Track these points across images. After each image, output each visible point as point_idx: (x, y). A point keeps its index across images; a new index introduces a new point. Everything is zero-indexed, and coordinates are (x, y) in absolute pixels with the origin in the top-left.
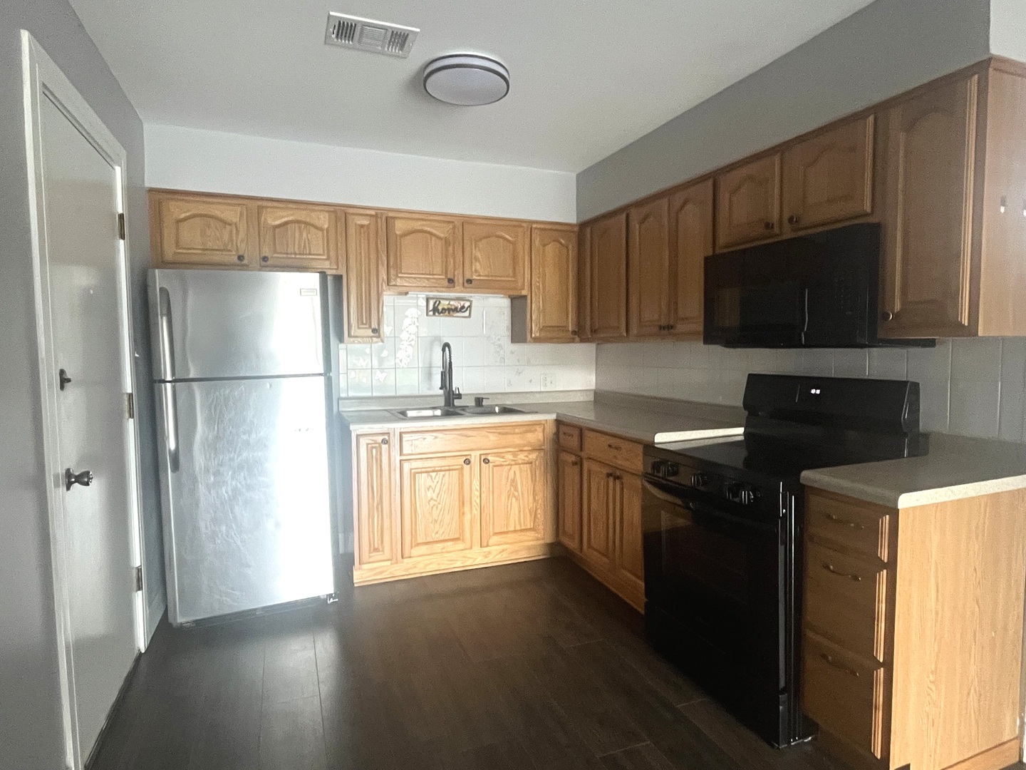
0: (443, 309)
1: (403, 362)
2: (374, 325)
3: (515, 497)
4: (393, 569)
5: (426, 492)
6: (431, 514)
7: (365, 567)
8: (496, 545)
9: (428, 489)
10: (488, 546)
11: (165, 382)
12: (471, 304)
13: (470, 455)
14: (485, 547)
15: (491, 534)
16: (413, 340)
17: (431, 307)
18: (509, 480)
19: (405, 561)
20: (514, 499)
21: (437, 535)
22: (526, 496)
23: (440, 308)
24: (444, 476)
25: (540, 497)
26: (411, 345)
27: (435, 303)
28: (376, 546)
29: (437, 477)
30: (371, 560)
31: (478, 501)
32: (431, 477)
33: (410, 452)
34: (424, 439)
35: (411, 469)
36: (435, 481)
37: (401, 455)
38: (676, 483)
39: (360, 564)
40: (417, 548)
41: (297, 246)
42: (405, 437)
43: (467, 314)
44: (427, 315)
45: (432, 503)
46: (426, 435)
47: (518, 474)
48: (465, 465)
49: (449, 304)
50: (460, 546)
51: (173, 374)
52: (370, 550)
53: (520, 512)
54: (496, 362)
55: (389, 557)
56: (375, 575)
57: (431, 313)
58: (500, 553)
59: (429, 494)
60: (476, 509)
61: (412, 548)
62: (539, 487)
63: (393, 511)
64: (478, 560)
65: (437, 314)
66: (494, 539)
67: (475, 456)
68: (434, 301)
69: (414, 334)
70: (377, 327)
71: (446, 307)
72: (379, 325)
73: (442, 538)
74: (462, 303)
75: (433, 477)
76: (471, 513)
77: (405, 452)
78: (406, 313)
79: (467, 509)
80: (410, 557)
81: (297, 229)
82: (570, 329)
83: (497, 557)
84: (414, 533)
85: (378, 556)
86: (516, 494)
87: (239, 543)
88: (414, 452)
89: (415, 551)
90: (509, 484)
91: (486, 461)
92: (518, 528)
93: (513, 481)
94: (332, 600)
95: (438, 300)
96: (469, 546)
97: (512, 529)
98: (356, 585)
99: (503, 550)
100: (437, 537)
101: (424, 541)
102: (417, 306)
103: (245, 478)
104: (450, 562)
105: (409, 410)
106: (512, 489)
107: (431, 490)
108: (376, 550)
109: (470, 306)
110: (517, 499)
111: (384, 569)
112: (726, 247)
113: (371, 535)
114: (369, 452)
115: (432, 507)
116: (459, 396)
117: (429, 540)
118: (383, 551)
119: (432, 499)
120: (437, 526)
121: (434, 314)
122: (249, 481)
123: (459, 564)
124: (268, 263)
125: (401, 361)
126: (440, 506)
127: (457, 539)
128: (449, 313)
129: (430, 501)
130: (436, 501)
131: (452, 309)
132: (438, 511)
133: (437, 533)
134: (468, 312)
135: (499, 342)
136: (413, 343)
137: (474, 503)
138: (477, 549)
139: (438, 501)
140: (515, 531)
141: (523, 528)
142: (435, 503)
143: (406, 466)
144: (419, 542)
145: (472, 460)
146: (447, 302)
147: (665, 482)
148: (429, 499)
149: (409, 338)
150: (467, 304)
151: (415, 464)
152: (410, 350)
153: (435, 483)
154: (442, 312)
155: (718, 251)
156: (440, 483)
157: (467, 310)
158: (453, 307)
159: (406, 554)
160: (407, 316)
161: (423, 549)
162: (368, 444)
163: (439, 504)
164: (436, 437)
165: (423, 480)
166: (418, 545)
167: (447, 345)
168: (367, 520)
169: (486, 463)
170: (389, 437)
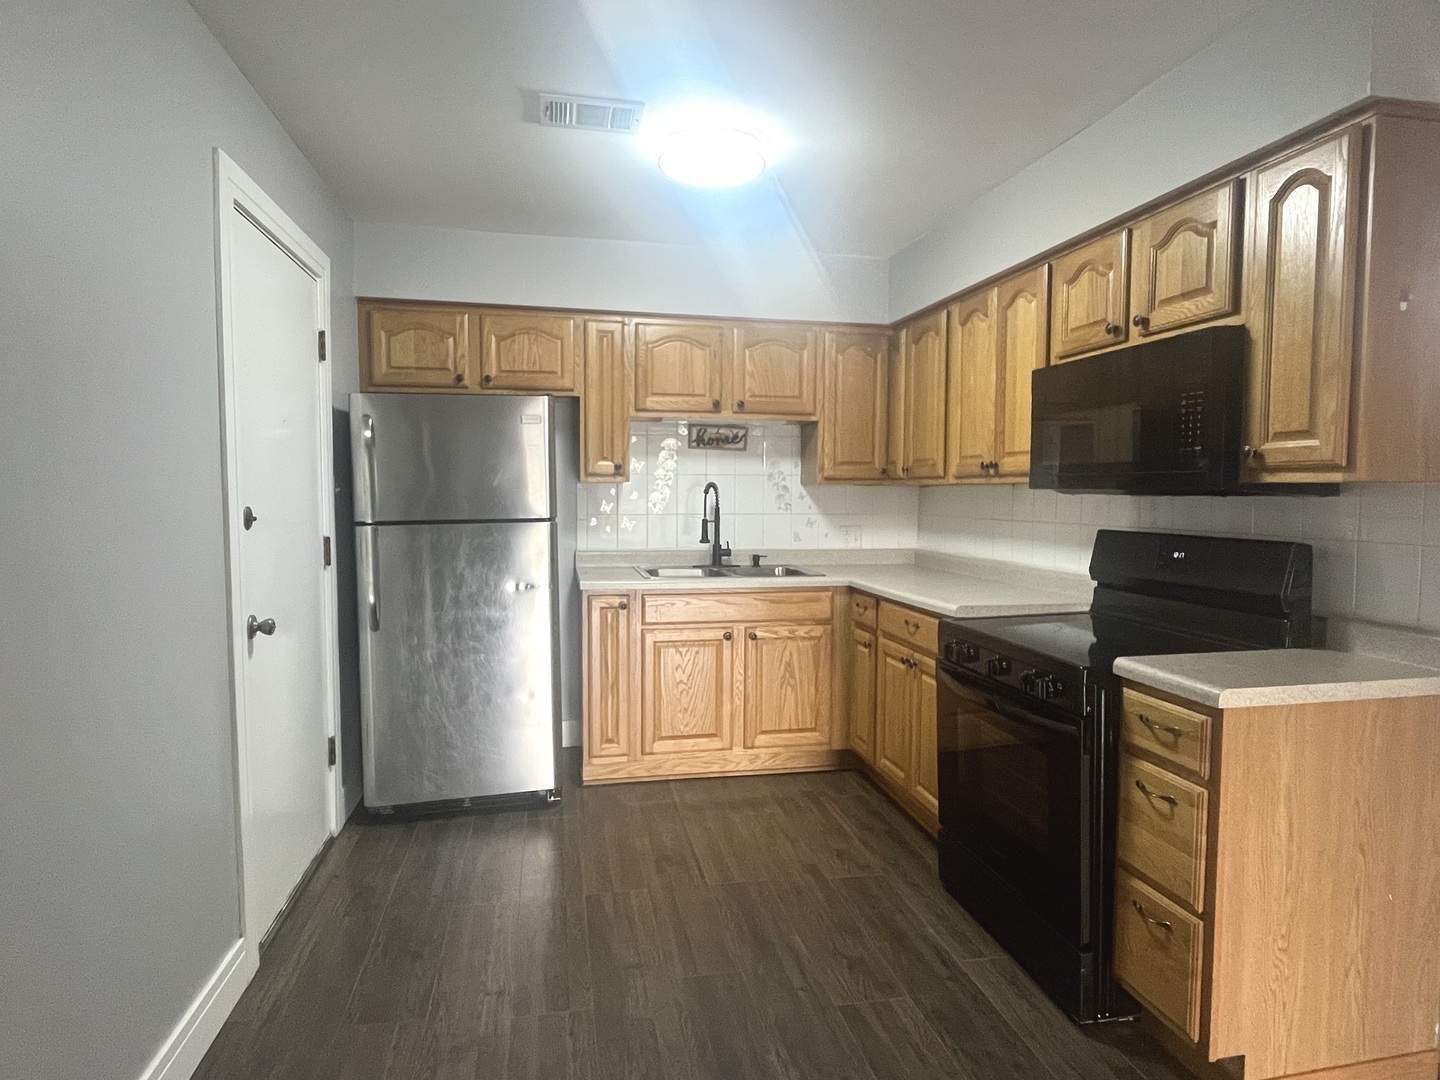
0: (710, 439)
1: (658, 506)
2: (618, 461)
3: (791, 686)
4: (632, 768)
5: (673, 672)
6: (679, 700)
7: (595, 761)
8: (765, 747)
9: (677, 669)
10: (753, 747)
11: (364, 524)
12: (747, 432)
13: (732, 628)
14: (750, 748)
15: (759, 731)
16: (670, 479)
17: (694, 437)
18: (783, 663)
19: (647, 758)
20: (789, 688)
21: (687, 729)
22: (805, 683)
23: (706, 438)
24: (697, 653)
25: (825, 688)
26: (667, 485)
27: (699, 431)
28: (610, 736)
29: (688, 654)
30: (603, 753)
31: (742, 688)
32: (681, 653)
33: (654, 621)
34: (673, 604)
35: (655, 642)
36: (686, 659)
37: (642, 624)
38: (971, 670)
39: (590, 757)
40: (661, 742)
41: (525, 362)
42: (650, 601)
43: (741, 445)
44: (689, 447)
45: (682, 686)
46: (674, 599)
47: (795, 656)
48: (725, 641)
49: (718, 433)
50: (716, 743)
51: (373, 516)
52: (601, 740)
53: (797, 705)
54: (779, 508)
55: (625, 751)
56: (608, 773)
57: (695, 444)
58: (772, 757)
59: (679, 675)
60: (739, 699)
61: (654, 741)
62: (824, 673)
63: (632, 694)
64: (742, 765)
65: (702, 445)
66: (762, 739)
67: (739, 631)
68: (699, 428)
69: (673, 471)
70: (621, 463)
71: (713, 436)
72: (623, 459)
73: (694, 732)
74: (735, 431)
75: (683, 654)
76: (732, 703)
77: (648, 620)
78: (662, 445)
79: (726, 697)
80: (652, 754)
81: (526, 341)
82: (877, 466)
83: (767, 763)
84: (657, 725)
85: (613, 748)
86: (792, 682)
87: (445, 719)
88: (659, 621)
89: (659, 746)
90: (782, 668)
91: (754, 637)
92: (794, 727)
93: (789, 664)
94: (552, 799)
95: (703, 427)
96: (727, 745)
97: (786, 727)
98: (585, 784)
99: (777, 755)
100: (686, 731)
101: (671, 734)
102: (677, 436)
103: (453, 643)
104: (704, 765)
105: (660, 568)
106: (787, 675)
107: (680, 670)
108: (610, 741)
109: (745, 436)
110: (794, 688)
111: (621, 766)
112: (1062, 358)
113: (604, 724)
114: (603, 618)
115: (681, 692)
116: (728, 552)
117: (676, 734)
118: (618, 743)
119: (681, 681)
120: (687, 716)
121: (698, 445)
122: (457, 646)
123: (716, 768)
124: (491, 383)
125: (655, 505)
126: (691, 692)
127: (714, 735)
128: (718, 444)
129: (678, 684)
130: (686, 684)
131: (721, 439)
132: (689, 697)
133: (687, 725)
134: (742, 443)
135: (783, 483)
136: (670, 482)
137: (736, 691)
138: (738, 750)
139: (689, 685)
140: (790, 731)
141: (800, 727)
142: (684, 686)
143: (650, 639)
144: (663, 735)
145: (735, 635)
146: (715, 430)
147: (960, 670)
148: (678, 680)
149: (665, 476)
150: (741, 433)
151: (661, 636)
152: (667, 491)
153: (686, 662)
154: (708, 443)
155: (1053, 363)
156: (691, 662)
157: (741, 439)
158: (723, 437)
159: (647, 750)
160: (663, 448)
161: (669, 745)
162: (602, 608)
163: (690, 688)
164: (688, 603)
165: (670, 656)
166: (663, 738)
167: (712, 485)
168: (599, 703)
169: (753, 639)
170: (628, 600)
